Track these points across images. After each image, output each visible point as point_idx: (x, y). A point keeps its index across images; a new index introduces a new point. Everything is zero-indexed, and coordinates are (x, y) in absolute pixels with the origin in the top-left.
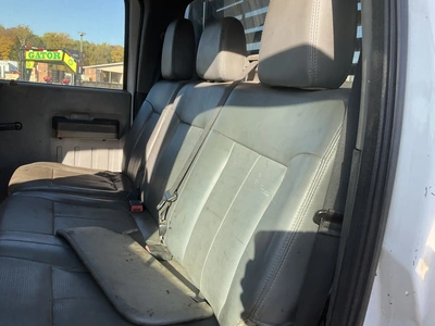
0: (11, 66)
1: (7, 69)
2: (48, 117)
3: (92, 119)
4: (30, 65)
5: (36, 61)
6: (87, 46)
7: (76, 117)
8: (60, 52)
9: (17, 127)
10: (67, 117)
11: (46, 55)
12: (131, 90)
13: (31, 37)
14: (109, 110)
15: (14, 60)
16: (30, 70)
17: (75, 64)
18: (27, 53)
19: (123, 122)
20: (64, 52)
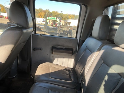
0: (44, 20)
1: (43, 21)
2: (50, 46)
3: (64, 48)
4: (48, 21)
5: (49, 20)
6: (63, 14)
7: (59, 47)
8: (56, 18)
9: (41, 49)
10: (56, 47)
11: (52, 18)
12: (78, 38)
13: (49, 12)
14: (70, 45)
15: (44, 18)
16: (48, 22)
17: (59, 21)
18: (47, 18)
19: (74, 49)
20: (57, 18)
